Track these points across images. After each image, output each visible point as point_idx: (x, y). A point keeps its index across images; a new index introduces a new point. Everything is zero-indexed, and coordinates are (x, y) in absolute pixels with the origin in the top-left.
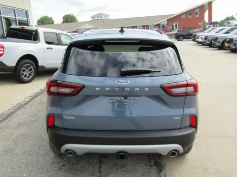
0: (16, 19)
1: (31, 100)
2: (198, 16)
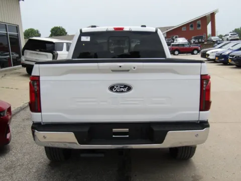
0: (7, 34)
2: (200, 28)
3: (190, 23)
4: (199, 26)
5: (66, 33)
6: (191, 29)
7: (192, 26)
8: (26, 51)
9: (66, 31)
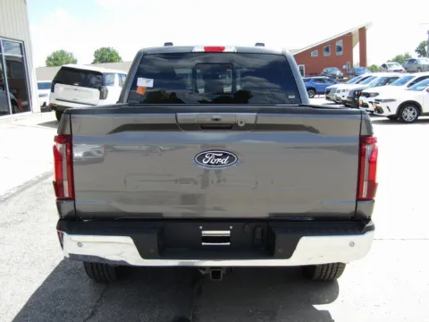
0: (1, 56)
1: (18, 192)
2: (341, 53)
3: (325, 44)
4: (340, 49)
5: (120, 59)
6: (326, 54)
7: (327, 50)
8: (57, 85)
9: (120, 56)
